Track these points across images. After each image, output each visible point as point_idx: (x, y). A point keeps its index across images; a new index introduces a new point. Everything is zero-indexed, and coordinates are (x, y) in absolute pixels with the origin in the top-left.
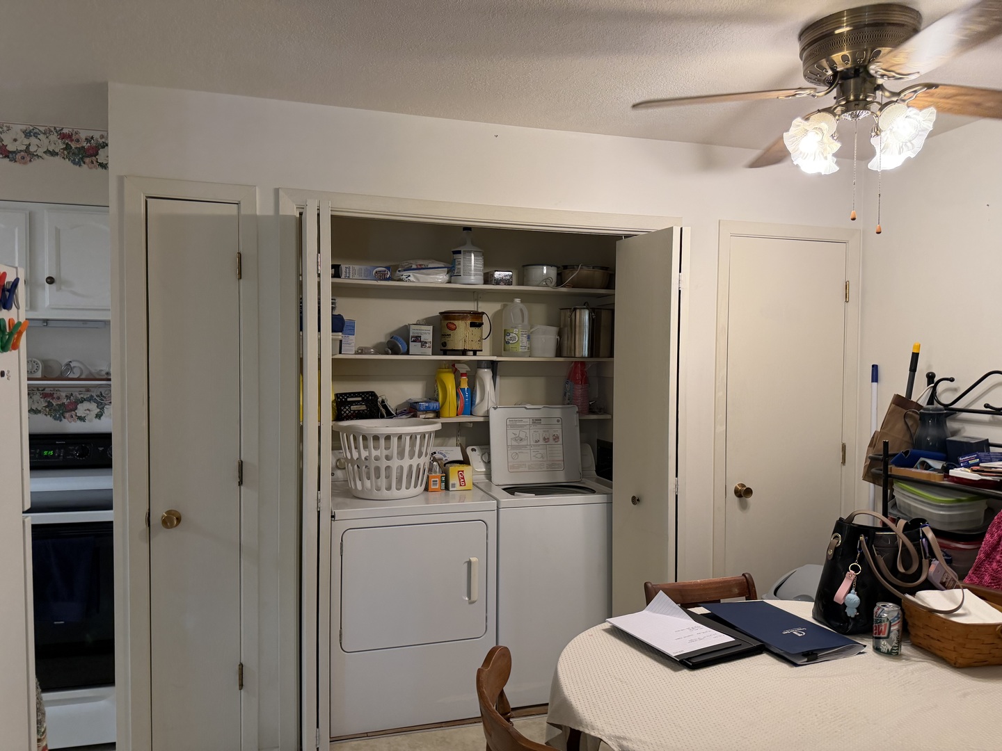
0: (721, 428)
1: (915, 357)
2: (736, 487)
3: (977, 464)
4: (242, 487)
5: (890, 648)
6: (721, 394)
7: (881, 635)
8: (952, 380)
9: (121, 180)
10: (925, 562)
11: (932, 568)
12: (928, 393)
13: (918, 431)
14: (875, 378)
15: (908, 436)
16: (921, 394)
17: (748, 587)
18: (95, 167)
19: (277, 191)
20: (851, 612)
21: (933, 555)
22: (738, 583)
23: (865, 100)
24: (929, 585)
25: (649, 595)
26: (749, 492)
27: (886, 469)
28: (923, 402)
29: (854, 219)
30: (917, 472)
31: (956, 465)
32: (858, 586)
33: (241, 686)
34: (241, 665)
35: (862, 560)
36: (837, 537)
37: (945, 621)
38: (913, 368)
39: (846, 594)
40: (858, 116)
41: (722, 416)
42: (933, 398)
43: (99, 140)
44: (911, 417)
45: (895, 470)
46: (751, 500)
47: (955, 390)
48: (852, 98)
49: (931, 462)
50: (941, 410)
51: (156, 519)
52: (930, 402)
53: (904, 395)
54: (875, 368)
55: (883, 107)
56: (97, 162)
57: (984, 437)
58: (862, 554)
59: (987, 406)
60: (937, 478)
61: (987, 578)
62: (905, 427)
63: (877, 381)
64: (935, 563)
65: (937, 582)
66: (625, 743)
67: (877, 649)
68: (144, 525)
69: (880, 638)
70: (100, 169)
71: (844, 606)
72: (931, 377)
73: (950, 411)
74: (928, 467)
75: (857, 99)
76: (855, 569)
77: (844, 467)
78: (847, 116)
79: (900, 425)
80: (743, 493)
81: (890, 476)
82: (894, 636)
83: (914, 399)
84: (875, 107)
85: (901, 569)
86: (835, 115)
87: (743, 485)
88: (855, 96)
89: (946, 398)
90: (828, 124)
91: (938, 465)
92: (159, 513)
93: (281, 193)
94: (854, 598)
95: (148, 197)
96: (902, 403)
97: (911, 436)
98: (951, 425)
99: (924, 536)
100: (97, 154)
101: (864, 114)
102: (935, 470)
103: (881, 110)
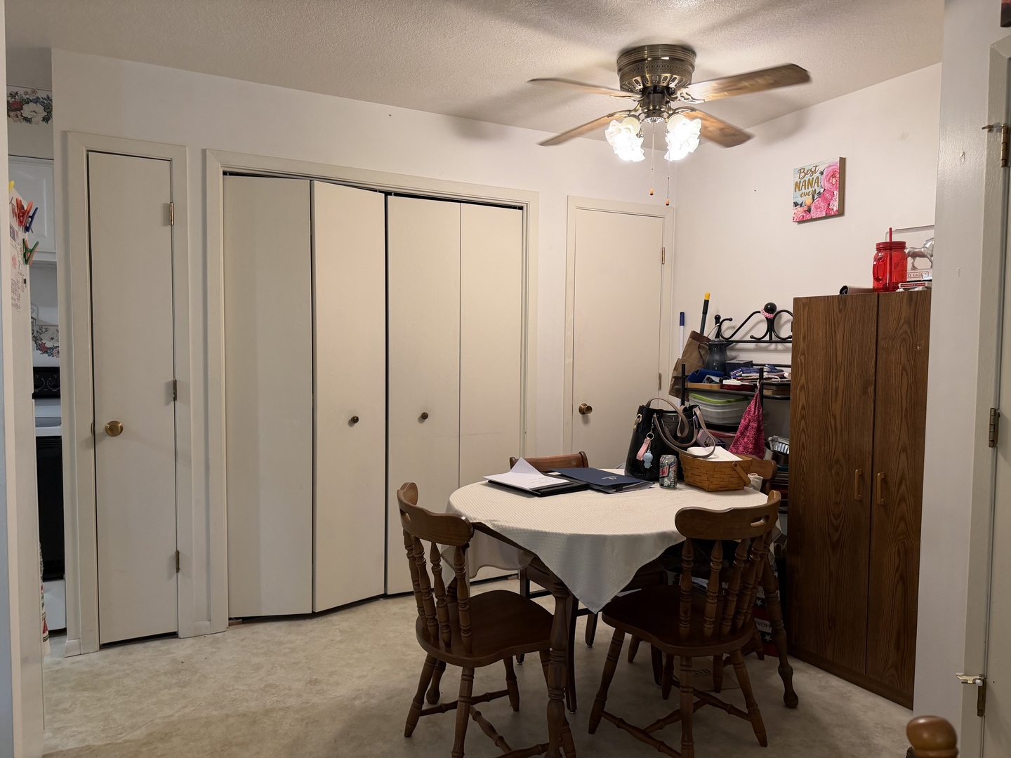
0: (569, 361)
1: (706, 302)
2: (580, 407)
3: (741, 376)
4: (177, 403)
5: (669, 483)
6: (569, 333)
7: (664, 475)
8: (731, 320)
9: (65, 134)
10: (695, 431)
11: (700, 434)
12: (716, 330)
13: (707, 358)
14: (682, 322)
15: (701, 362)
16: (710, 332)
17: (583, 461)
18: (19, 120)
19: (204, 152)
20: (647, 465)
21: (700, 427)
22: (576, 458)
23: (660, 110)
24: (696, 444)
25: (512, 463)
26: (589, 409)
27: (683, 385)
28: (712, 337)
29: (652, 194)
30: (704, 385)
31: (728, 377)
32: (652, 448)
33: (178, 569)
34: (178, 553)
35: (655, 430)
36: (639, 417)
37: (701, 462)
38: (705, 312)
39: (644, 454)
40: (655, 121)
41: (569, 351)
42: (719, 334)
43: (24, 96)
44: (703, 348)
45: (690, 385)
46: (591, 415)
47: (734, 327)
48: (651, 108)
49: (713, 378)
50: (723, 341)
51: (100, 428)
52: (717, 336)
53: (698, 331)
54: (682, 314)
55: (670, 115)
56: (22, 116)
57: (749, 360)
58: (655, 426)
59: (752, 337)
60: (715, 387)
61: (741, 449)
62: (699, 356)
63: (683, 325)
64: (701, 431)
65: (703, 443)
66: (496, 523)
67: (662, 485)
68: (89, 434)
69: (664, 477)
70: (24, 123)
71: (643, 461)
72: (717, 318)
73: (729, 342)
74: (711, 381)
75: (654, 109)
76: (650, 436)
77: (660, 392)
78: (648, 120)
79: (696, 354)
80: (585, 410)
81: (686, 389)
82: (672, 475)
83: (705, 334)
84: (665, 115)
85: (679, 435)
86: (639, 119)
87: (585, 405)
88: (653, 107)
89: (727, 334)
90: (633, 126)
91: (716, 379)
92: (102, 424)
93: (208, 153)
94: (649, 455)
95: (88, 151)
96: (697, 337)
97: (703, 363)
98: (730, 353)
99: (695, 414)
100: (22, 109)
101: (659, 120)
102: (716, 383)
103: (668, 118)
